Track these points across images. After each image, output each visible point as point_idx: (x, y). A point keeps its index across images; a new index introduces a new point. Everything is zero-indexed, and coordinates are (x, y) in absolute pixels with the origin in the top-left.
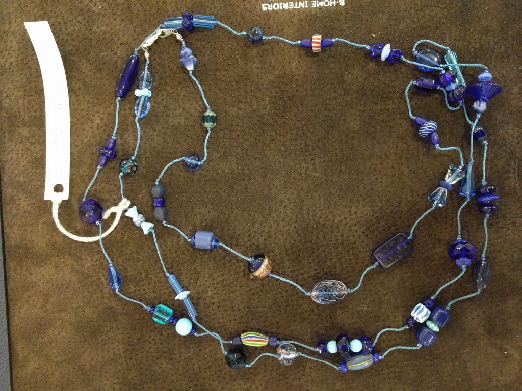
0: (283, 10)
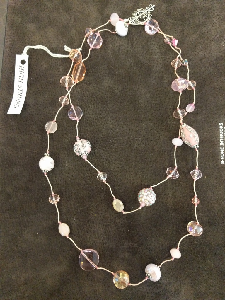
0: (219, 134)
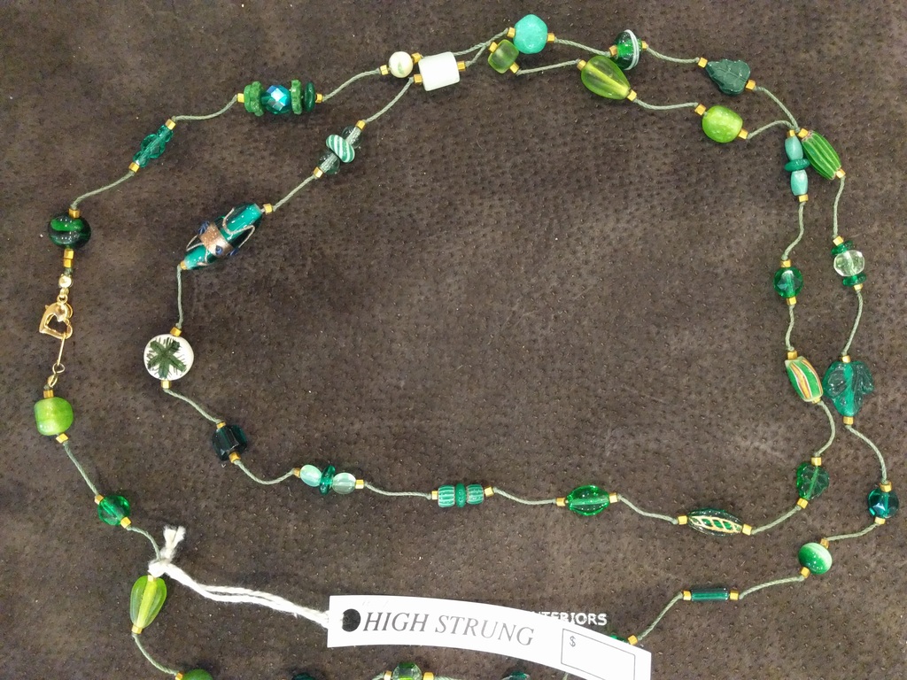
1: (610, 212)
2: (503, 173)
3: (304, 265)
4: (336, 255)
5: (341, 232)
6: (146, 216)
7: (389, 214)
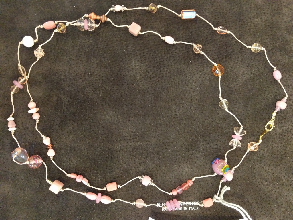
1: (198, 72)
2: (163, 60)
3: (99, 93)
4: (110, 89)
5: (111, 82)
6: (45, 79)
7: (127, 75)
